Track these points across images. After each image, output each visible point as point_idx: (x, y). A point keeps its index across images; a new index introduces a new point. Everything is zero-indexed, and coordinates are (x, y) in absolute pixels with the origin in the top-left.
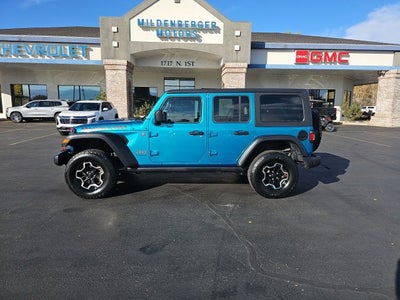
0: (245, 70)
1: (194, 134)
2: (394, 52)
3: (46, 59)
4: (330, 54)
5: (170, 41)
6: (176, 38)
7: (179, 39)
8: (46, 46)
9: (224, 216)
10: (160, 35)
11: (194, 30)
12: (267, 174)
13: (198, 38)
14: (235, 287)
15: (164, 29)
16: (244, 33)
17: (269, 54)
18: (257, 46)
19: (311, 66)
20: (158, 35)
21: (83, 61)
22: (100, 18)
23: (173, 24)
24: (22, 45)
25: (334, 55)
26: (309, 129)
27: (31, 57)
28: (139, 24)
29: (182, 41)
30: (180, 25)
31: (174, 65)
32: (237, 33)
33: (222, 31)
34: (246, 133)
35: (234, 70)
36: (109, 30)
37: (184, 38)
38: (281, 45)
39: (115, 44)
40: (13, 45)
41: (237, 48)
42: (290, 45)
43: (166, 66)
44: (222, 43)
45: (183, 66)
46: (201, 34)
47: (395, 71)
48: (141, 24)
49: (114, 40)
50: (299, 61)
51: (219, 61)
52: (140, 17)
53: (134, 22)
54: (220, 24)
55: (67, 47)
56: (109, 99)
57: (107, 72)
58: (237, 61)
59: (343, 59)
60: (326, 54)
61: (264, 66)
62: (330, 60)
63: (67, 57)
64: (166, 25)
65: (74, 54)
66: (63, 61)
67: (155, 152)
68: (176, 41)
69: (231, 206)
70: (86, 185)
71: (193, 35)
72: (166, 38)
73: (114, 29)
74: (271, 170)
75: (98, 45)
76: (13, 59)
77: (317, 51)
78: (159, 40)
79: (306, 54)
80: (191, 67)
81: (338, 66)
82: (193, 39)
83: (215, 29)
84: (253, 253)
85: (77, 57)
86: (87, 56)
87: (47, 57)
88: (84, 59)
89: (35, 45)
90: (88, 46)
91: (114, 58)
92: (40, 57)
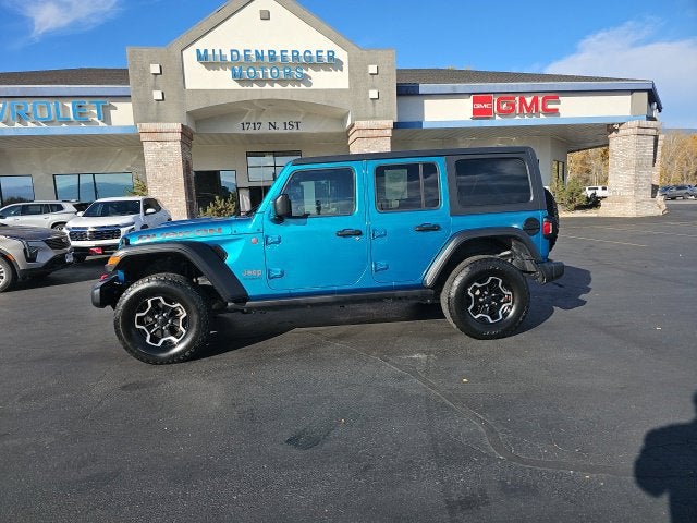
0: (389, 132)
1: (344, 234)
2: (632, 91)
3: (31, 128)
4: (529, 100)
5: (255, 87)
6: (265, 81)
7: (272, 82)
8: (30, 104)
9: (415, 374)
10: (238, 77)
11: (298, 66)
12: (477, 298)
13: (305, 79)
14: (482, 491)
15: (244, 66)
16: (384, 67)
17: (428, 103)
18: (407, 90)
19: (498, 121)
20: (234, 76)
21: (100, 127)
22: (128, 50)
23: (259, 56)
25: (535, 101)
26: (541, 215)
27: (2, 125)
28: (200, 58)
29: (277, 86)
30: (273, 58)
31: (265, 129)
32: (372, 69)
33: (346, 67)
34: (435, 228)
35: (370, 133)
36: (145, 71)
37: (280, 81)
38: (447, 87)
39: (157, 95)
41: (373, 94)
42: (461, 87)
43: (251, 131)
44: (347, 87)
45: (281, 130)
46: (310, 72)
47: (635, 123)
48: (203, 58)
49: (156, 88)
50: (477, 113)
51: (343, 119)
52: (201, 45)
53: (190, 56)
54: (342, 55)
55: (69, 105)
56: (153, 194)
57: (146, 147)
58: (374, 118)
59: (550, 106)
60: (522, 101)
61: (421, 123)
62: (529, 109)
63: (68, 122)
64: (247, 57)
65: (81, 116)
66: (63, 129)
67: (277, 271)
68: (267, 86)
69: (423, 357)
70: (155, 339)
71: (296, 75)
72: (250, 81)
73: (155, 69)
74: (482, 289)
75: (125, 98)
77: (506, 96)
78: (236, 86)
79: (489, 100)
80: (295, 130)
81: (543, 120)
82: (297, 81)
83: (333, 64)
84: (491, 431)
85: (87, 122)
86: (106, 119)
87: (30, 125)
88: (101, 124)
89: (8, 102)
90: (108, 101)
91: (157, 121)
92: (17, 125)
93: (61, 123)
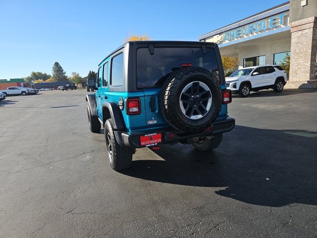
3: (255, 35)
8: (254, 25)
21: (281, 29)
24: (240, 29)
27: (245, 37)
39: (304, 3)
40: (235, 31)
55: (269, 20)
57: (293, 35)
63: (269, 29)
65: (274, 25)
66: (267, 33)
76: (236, 41)
85: (276, 27)
87: (255, 34)
88: (283, 26)
89: (247, 26)
90: (285, 14)
91: (301, 19)
92: (250, 35)
93: (266, 30)
